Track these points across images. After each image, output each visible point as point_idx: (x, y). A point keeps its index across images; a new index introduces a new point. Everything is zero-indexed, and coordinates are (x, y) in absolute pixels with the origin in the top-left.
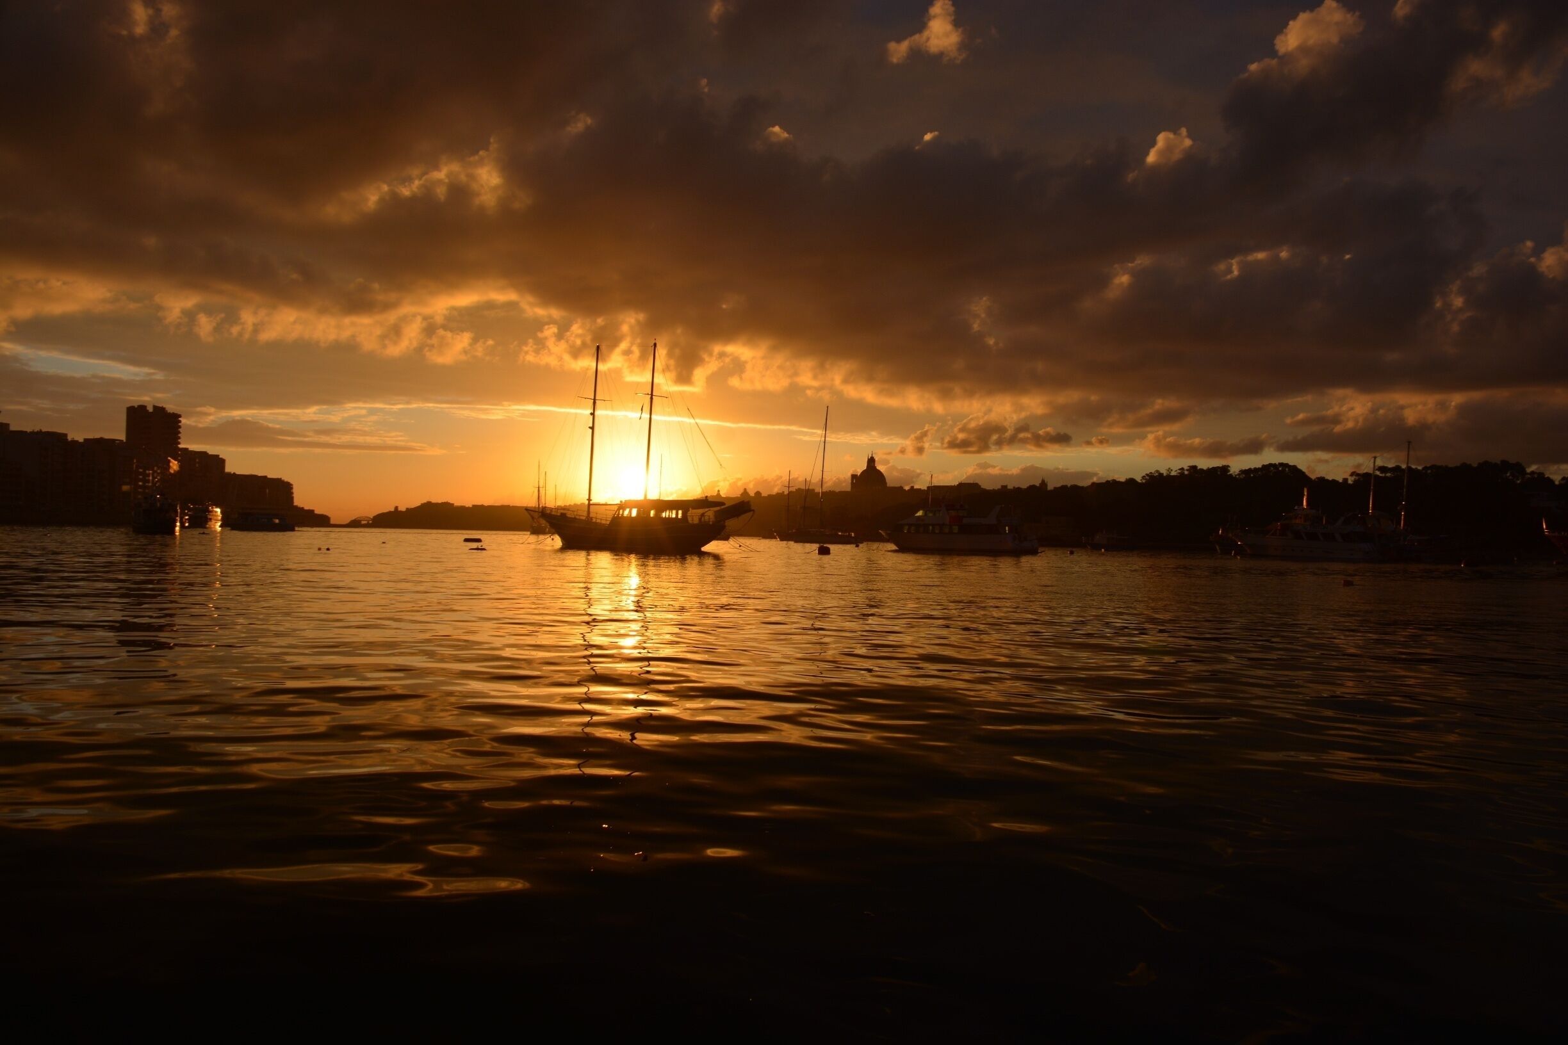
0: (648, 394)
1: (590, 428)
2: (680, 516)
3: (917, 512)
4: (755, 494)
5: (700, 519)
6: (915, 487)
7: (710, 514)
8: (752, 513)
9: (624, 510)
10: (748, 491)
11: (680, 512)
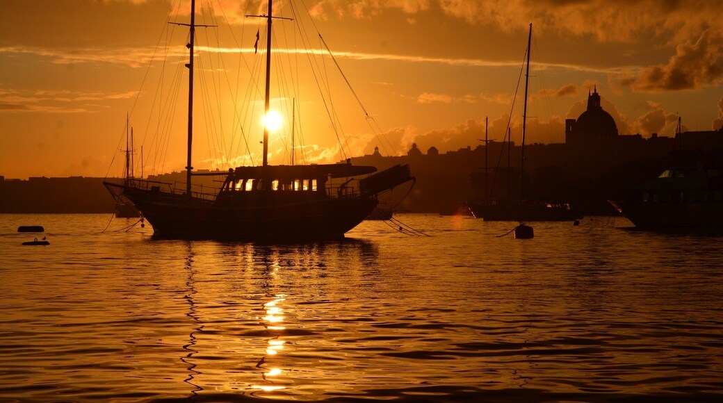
0: (264, 16)
1: (187, 65)
2: (314, 188)
3: (660, 174)
4: (429, 151)
5: (340, 193)
6: (658, 136)
7: (354, 184)
8: (412, 181)
9: (236, 182)
10: (418, 147)
11: (314, 182)
